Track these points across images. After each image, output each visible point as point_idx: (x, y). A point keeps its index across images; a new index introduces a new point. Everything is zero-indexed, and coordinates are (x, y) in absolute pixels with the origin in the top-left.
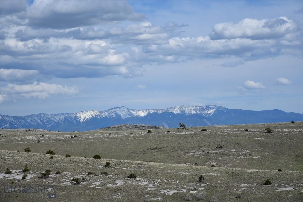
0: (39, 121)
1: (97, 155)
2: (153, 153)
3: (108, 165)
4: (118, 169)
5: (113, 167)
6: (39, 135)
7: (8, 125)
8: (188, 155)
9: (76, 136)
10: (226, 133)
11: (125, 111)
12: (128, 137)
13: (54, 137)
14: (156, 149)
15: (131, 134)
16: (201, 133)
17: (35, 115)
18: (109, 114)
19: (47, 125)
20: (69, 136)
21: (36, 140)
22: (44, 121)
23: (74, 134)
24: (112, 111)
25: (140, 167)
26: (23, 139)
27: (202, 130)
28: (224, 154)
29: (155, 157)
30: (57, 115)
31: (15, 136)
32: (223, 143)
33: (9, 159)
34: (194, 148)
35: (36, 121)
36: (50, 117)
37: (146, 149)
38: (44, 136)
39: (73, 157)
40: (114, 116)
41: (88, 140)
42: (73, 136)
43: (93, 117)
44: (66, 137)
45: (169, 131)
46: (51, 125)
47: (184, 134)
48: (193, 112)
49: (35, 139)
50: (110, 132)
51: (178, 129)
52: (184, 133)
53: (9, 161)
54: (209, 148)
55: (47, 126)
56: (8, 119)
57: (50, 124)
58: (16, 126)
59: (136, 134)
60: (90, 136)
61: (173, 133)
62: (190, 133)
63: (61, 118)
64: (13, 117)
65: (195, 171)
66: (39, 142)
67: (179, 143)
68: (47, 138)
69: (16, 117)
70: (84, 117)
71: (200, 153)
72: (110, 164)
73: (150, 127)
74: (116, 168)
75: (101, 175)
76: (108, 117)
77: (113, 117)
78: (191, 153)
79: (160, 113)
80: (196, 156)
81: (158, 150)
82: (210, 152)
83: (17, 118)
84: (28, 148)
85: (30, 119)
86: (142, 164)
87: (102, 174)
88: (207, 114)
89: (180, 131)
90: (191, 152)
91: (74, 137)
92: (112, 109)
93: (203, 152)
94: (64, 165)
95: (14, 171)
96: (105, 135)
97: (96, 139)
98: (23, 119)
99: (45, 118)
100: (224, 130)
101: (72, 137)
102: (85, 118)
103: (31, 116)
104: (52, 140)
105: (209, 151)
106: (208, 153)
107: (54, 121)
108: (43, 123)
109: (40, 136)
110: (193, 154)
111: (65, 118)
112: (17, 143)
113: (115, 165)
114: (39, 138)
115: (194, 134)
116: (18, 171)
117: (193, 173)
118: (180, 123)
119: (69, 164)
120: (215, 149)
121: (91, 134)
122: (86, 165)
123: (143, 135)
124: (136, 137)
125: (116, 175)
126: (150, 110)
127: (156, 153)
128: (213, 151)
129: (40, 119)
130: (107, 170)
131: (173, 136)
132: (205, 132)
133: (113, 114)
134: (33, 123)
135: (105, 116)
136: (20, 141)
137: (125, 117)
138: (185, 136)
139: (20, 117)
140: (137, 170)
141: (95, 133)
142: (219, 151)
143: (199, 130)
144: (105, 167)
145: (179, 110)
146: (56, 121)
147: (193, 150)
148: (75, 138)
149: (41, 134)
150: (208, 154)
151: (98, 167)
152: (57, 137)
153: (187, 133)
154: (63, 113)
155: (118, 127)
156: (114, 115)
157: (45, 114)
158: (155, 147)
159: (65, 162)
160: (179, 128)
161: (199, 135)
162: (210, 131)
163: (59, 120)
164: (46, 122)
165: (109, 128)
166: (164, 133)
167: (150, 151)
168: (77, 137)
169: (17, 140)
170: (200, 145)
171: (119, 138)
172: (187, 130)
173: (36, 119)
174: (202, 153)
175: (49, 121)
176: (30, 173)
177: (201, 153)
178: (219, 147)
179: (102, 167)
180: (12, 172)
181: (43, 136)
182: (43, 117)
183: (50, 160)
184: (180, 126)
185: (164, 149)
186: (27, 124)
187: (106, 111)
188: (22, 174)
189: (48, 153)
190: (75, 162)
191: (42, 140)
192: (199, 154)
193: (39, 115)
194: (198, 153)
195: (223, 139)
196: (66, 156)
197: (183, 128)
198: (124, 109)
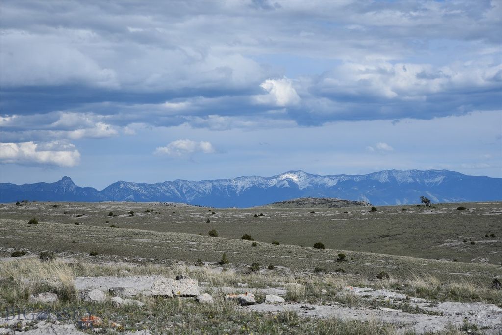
0: (176, 191)
1: (318, 244)
2: (383, 242)
3: (341, 258)
4: (358, 264)
5: (350, 261)
6: (207, 211)
7: (132, 197)
8: (440, 246)
9: (261, 215)
10: (498, 214)
11: (304, 178)
12: (341, 217)
13: (229, 215)
14: (387, 236)
15: (345, 212)
16: (456, 213)
17: (171, 182)
18: (280, 182)
19: (188, 197)
20: (251, 214)
21: (205, 220)
22: (184, 191)
23: (258, 211)
24: (284, 177)
25: (391, 263)
26: (186, 217)
27: (458, 209)
28: (500, 247)
29: (386, 248)
30: (202, 182)
31: (174, 212)
32: (496, 229)
33: (195, 246)
34: (449, 236)
35: (172, 191)
36: (192, 185)
37: (372, 235)
38: (215, 213)
39: (283, 246)
40: (287, 185)
41: (280, 220)
42: (258, 213)
43: (255, 185)
44: (248, 215)
45: (404, 210)
46: (194, 196)
47: (429, 214)
48: (410, 180)
49: (202, 217)
50: (313, 209)
51: (419, 205)
52: (428, 212)
53: (196, 248)
54: (473, 236)
55: (188, 199)
56: (133, 188)
57: (192, 195)
58: (143, 197)
59: (352, 213)
60: (283, 215)
61: (411, 212)
62: (439, 212)
63: (208, 187)
64: (139, 185)
65: (480, 271)
66: (208, 222)
67: (423, 228)
68: (220, 217)
69: (143, 184)
70: (243, 185)
71: (459, 243)
72: (345, 256)
73: (347, 202)
74: (354, 263)
75: (335, 273)
76: (278, 186)
77: (285, 186)
78: (446, 244)
79: (358, 181)
80: (454, 248)
81: (392, 238)
82: (475, 242)
83: (145, 187)
84: (214, 231)
85: (164, 187)
86: (392, 259)
87: (336, 271)
88: (432, 184)
89: (422, 210)
90: (445, 241)
91: (259, 216)
92: (284, 174)
93: (465, 242)
94: (276, 257)
95: (207, 263)
96: (306, 213)
97: (294, 219)
98: (153, 188)
99: (185, 186)
100: (495, 209)
101: (256, 216)
102: (243, 187)
103: (164, 184)
104: (228, 220)
105: (475, 240)
106: (473, 243)
107: (198, 192)
108: (182, 194)
109: (208, 213)
110: (448, 244)
111: (214, 187)
112: (177, 223)
113: (352, 259)
114: (207, 216)
115: (446, 215)
116: (212, 263)
117: (479, 274)
118: (423, 197)
119: (282, 255)
120: (483, 239)
121: (284, 212)
122: (307, 257)
123: (363, 214)
124: (354, 217)
125: (357, 273)
126: (342, 177)
127: (388, 243)
128: (481, 242)
129: (177, 188)
130: (342, 265)
131: (412, 217)
132: (462, 211)
133: (285, 181)
134: (167, 194)
135: (273, 185)
136: (181, 220)
137: (304, 187)
138: (432, 217)
139: (149, 185)
140: (387, 267)
141: (290, 211)
142: (491, 241)
143: (454, 208)
144: (338, 261)
145: (387, 177)
146: (200, 191)
147: (447, 239)
148: (261, 217)
149: (210, 211)
150: (474, 245)
151: (327, 261)
152: (234, 216)
153: (434, 213)
154: (211, 180)
155: (298, 202)
156: (287, 183)
157: (184, 181)
158: (386, 232)
159: (276, 252)
160: (421, 204)
161: (453, 217)
162: (471, 209)
163: (205, 189)
164: (187, 193)
165: (284, 203)
166: (397, 212)
167: (379, 240)
168: (264, 215)
169: (177, 219)
170: (458, 232)
171: (328, 218)
172: (434, 207)
173: (172, 187)
174: (463, 244)
175: (191, 191)
176: (230, 266)
177: (461, 244)
178: (489, 234)
179: (332, 261)
180: (205, 264)
181: (213, 213)
182: (182, 186)
183: (253, 249)
184: (422, 202)
185: (400, 236)
186: (159, 195)
187: (274, 177)
188: (219, 268)
189: (243, 238)
190: (290, 252)
191: (213, 219)
192: (458, 246)
193: (176, 183)
194: (456, 244)
195: (495, 223)
196: (272, 244)
197: (427, 205)
198: (302, 174)
